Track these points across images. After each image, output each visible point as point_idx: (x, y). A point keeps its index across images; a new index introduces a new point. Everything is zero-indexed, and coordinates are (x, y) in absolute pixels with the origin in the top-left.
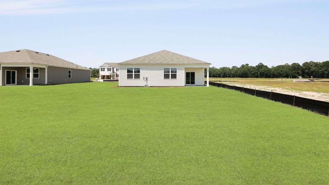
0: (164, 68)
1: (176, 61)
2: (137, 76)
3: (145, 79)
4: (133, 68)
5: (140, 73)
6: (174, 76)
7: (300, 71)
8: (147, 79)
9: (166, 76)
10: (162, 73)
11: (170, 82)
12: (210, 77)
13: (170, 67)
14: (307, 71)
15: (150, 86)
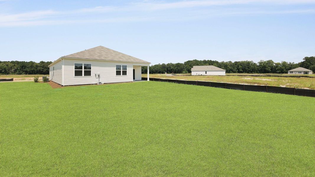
0: (116, 65)
1: (124, 60)
2: (88, 73)
3: (97, 76)
4: (82, 64)
5: (91, 70)
6: (125, 73)
7: (166, 69)
8: (99, 76)
9: (118, 73)
10: (114, 70)
11: (122, 78)
12: (150, 73)
13: (122, 64)
14: (169, 69)
15: (104, 83)
